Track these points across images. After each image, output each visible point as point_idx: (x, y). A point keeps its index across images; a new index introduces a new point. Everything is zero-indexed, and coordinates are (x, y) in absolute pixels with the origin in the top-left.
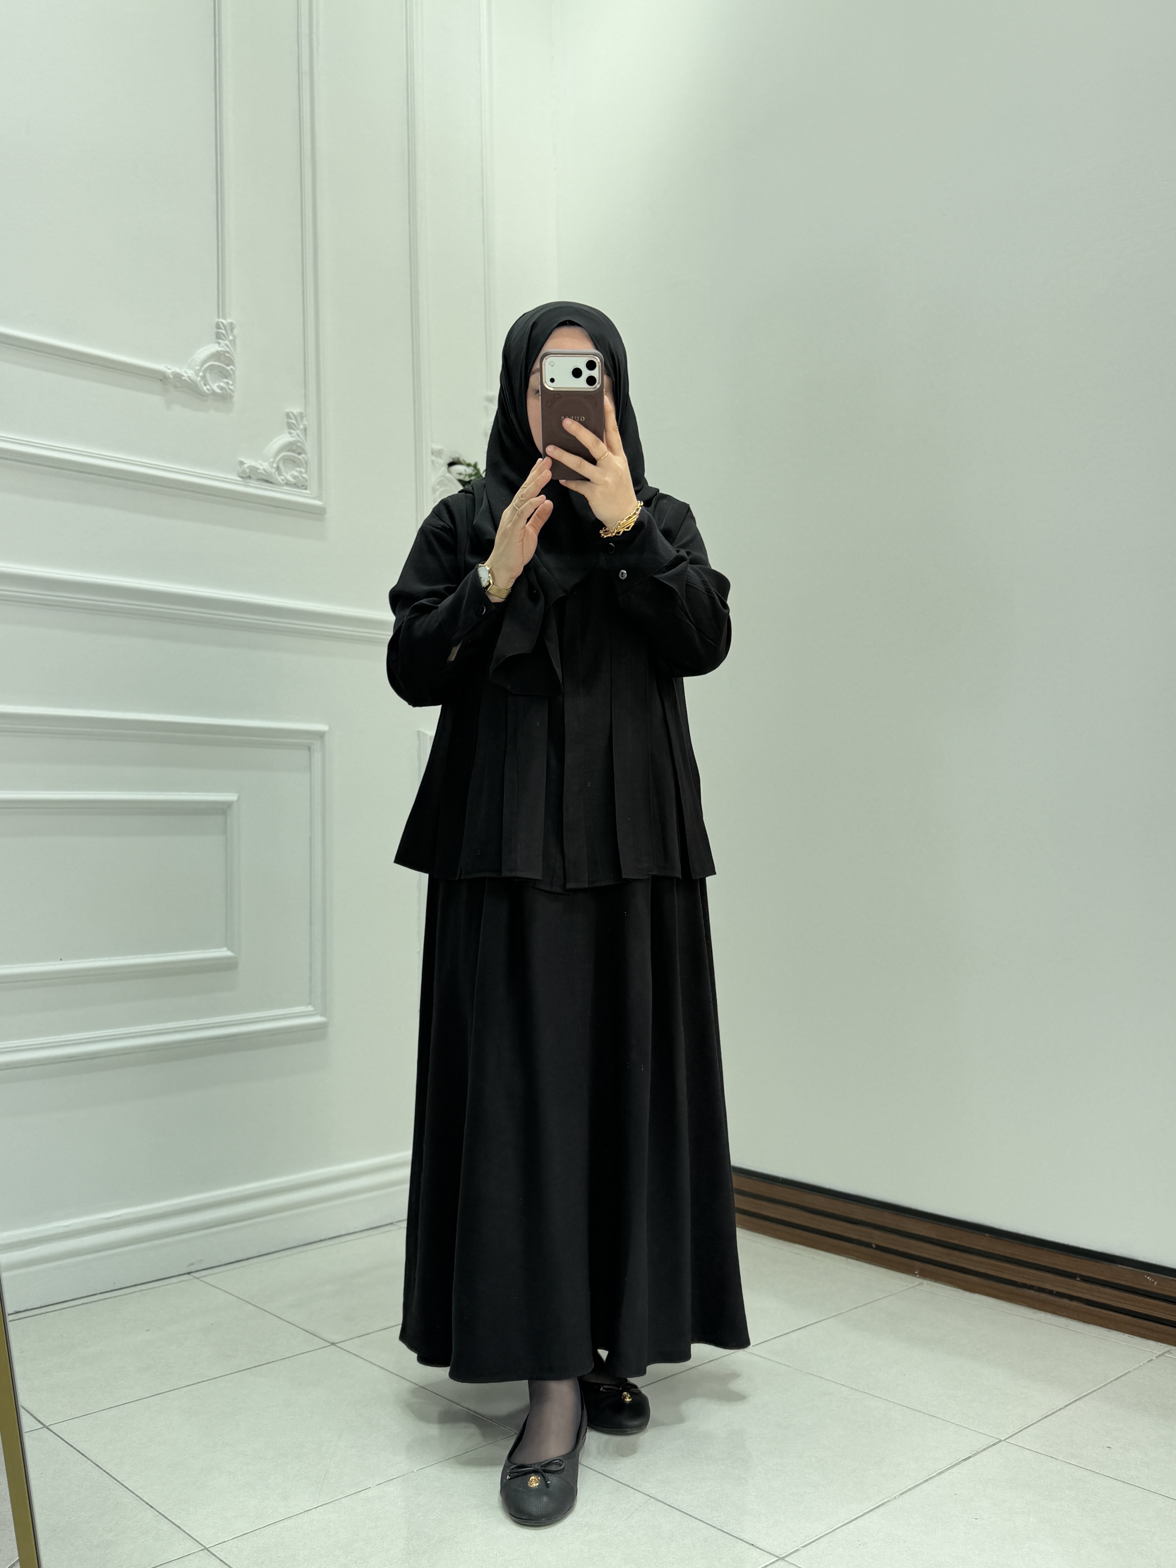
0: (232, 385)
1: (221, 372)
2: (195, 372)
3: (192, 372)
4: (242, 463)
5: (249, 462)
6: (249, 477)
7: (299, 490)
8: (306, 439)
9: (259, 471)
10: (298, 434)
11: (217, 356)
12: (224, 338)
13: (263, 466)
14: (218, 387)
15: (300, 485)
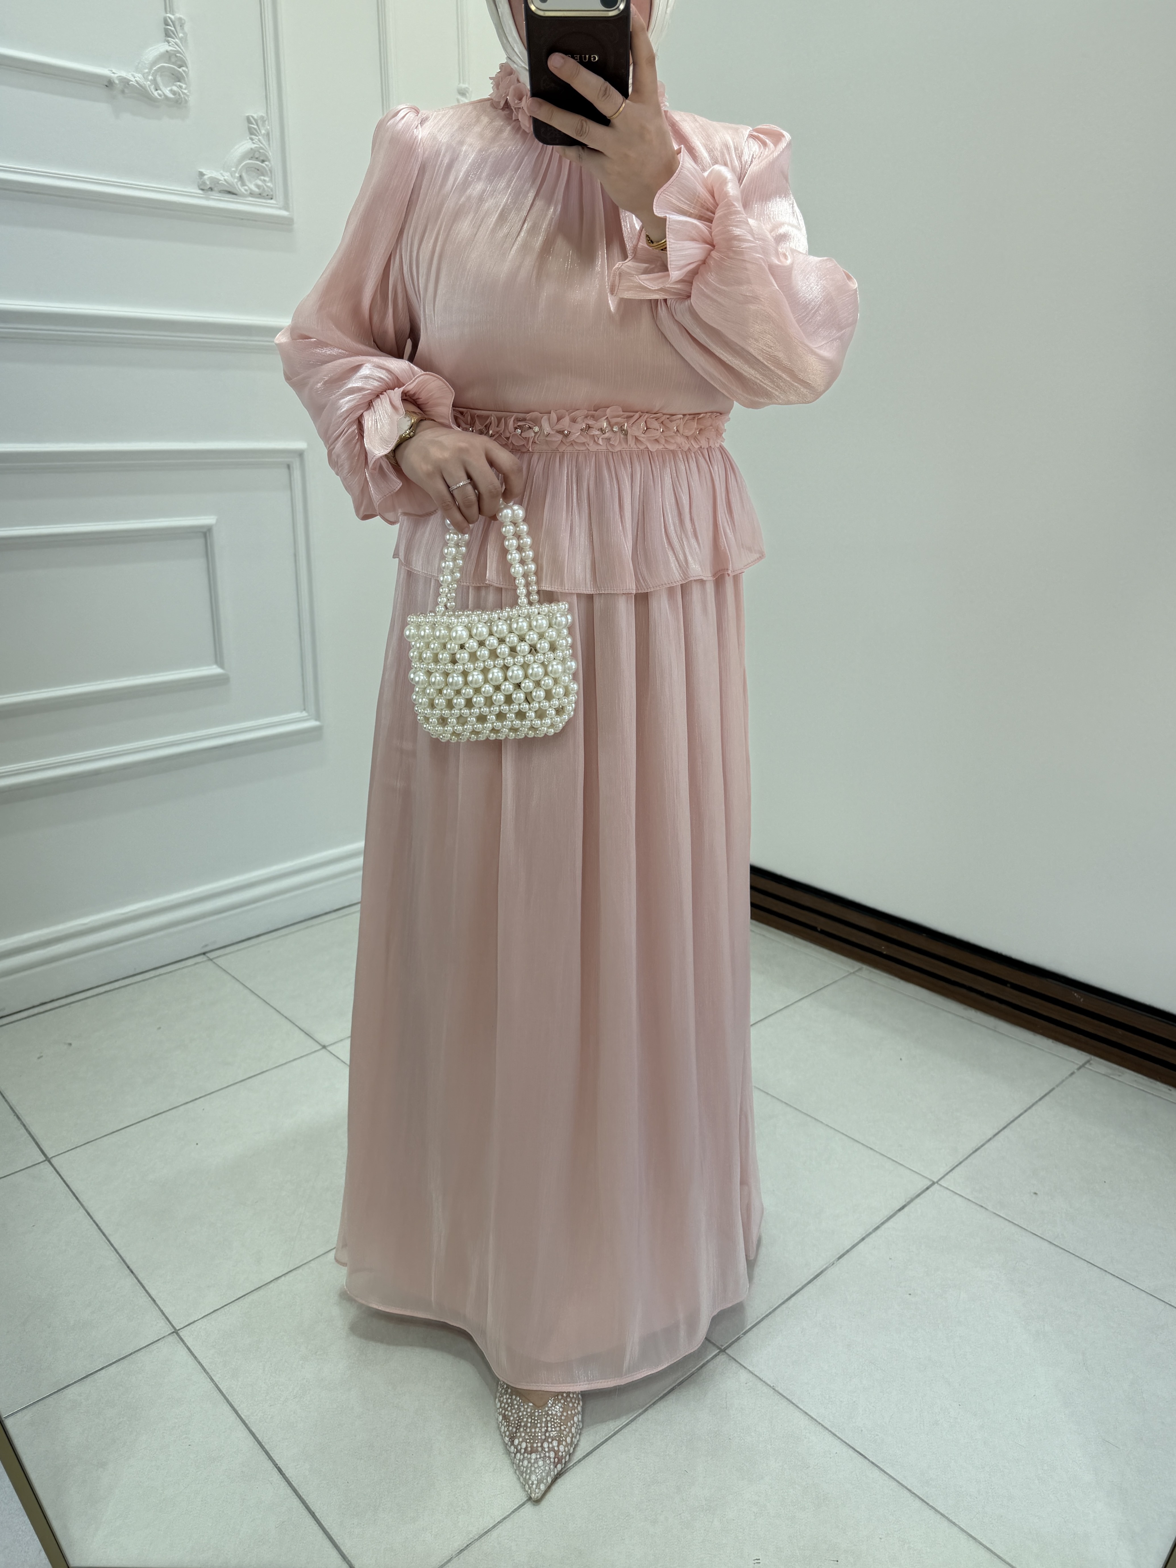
0: (185, 89)
1: (173, 74)
2: (143, 75)
3: (140, 75)
4: (201, 174)
5: (210, 173)
6: (211, 189)
7: (264, 201)
8: (269, 144)
9: (221, 182)
10: (259, 140)
11: (168, 56)
12: (173, 36)
13: (224, 176)
14: (171, 91)
15: (265, 194)
